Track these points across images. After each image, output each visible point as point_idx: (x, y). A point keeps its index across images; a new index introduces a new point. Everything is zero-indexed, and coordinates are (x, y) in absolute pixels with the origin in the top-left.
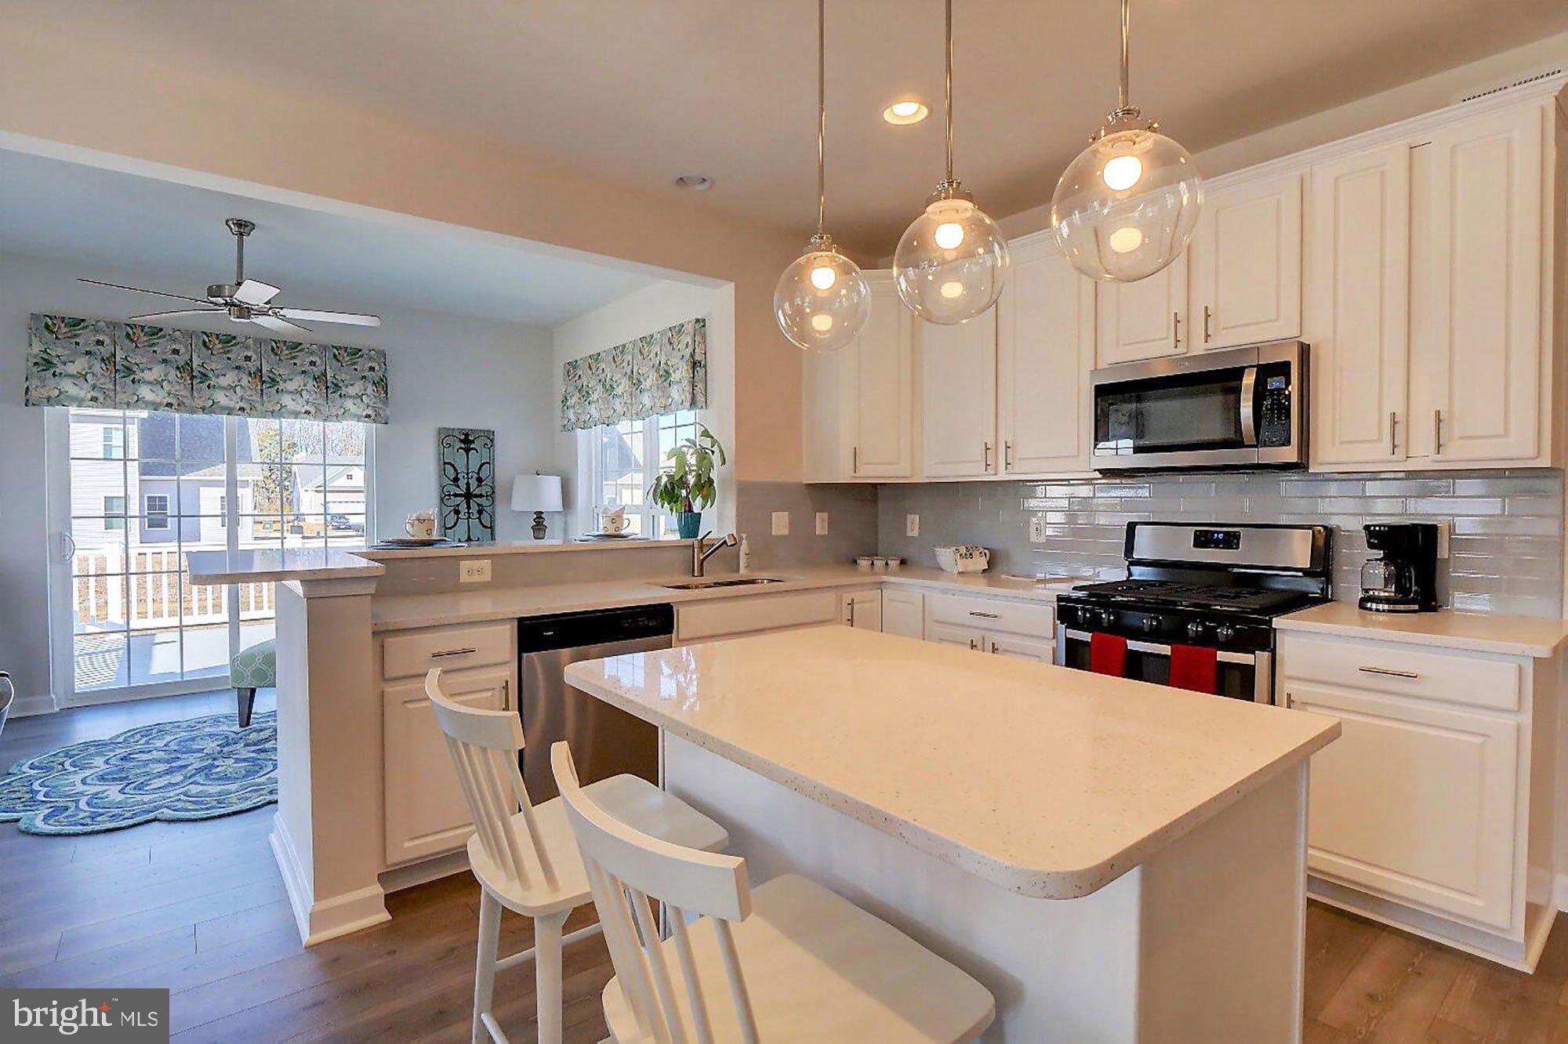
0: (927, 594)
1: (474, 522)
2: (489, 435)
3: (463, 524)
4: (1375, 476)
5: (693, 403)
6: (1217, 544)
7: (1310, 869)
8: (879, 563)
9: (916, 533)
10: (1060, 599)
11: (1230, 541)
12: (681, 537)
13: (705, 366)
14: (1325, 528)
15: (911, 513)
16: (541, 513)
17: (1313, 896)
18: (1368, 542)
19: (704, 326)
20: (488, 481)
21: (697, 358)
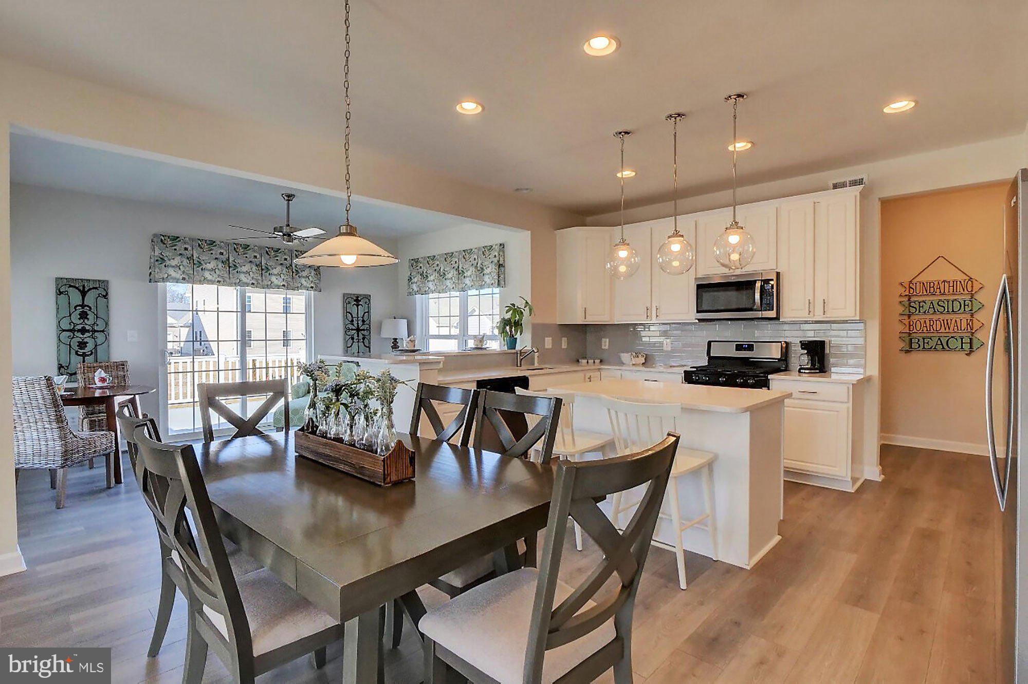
0: (623, 373)
1: (361, 344)
2: (368, 297)
3: (355, 345)
4: (806, 322)
5: (499, 284)
6: (745, 349)
7: (785, 467)
8: (591, 361)
9: (607, 347)
10: (685, 372)
11: (750, 348)
12: (508, 349)
13: (504, 266)
14: (785, 342)
15: (604, 338)
16: (396, 339)
17: (786, 479)
18: (801, 346)
19: (504, 247)
20: (367, 322)
21: (501, 263)
